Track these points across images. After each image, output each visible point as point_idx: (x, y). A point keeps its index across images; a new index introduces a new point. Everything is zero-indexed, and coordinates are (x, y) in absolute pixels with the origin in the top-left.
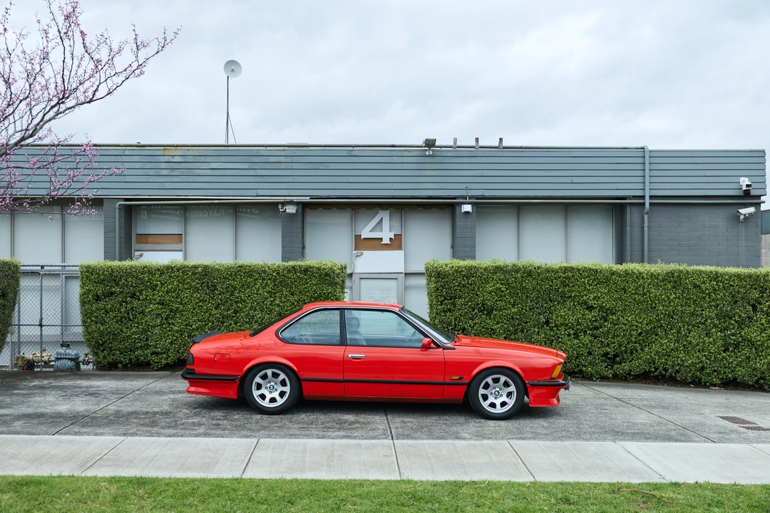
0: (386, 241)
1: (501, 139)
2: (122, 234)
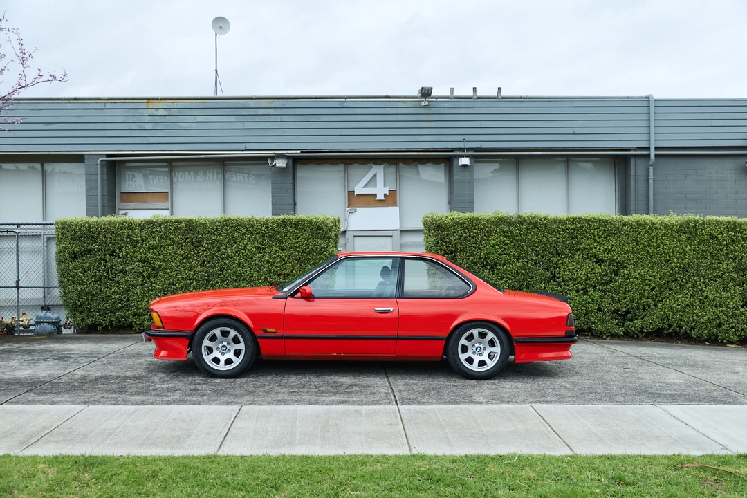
0: (380, 197)
1: (500, 89)
2: (104, 192)
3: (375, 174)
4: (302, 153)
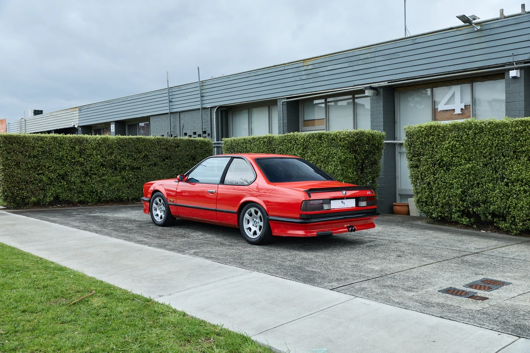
0: (458, 111)
2: (285, 121)
3: (454, 93)
4: (388, 83)
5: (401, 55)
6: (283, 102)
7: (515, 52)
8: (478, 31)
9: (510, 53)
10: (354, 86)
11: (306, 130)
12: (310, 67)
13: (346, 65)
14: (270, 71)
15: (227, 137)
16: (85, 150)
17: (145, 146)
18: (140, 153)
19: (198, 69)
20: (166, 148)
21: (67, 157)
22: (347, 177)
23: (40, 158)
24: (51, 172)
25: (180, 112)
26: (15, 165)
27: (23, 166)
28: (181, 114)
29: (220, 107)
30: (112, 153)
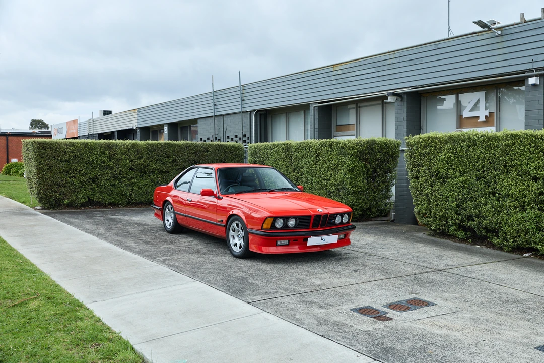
0: (482, 119)
2: (317, 126)
3: (479, 100)
4: (412, 89)
5: (425, 60)
6: (314, 107)
7: (535, 58)
8: (499, 36)
9: (529, 59)
10: (380, 91)
11: (339, 135)
12: (340, 72)
13: (373, 70)
14: (303, 76)
15: (266, 140)
16: (114, 155)
17: (174, 151)
18: (168, 158)
19: (239, 73)
20: (195, 153)
21: (97, 161)
22: (356, 186)
23: (71, 162)
24: (82, 176)
25: (223, 115)
26: (48, 169)
27: (56, 170)
28: (224, 117)
29: (259, 111)
30: (141, 158)
